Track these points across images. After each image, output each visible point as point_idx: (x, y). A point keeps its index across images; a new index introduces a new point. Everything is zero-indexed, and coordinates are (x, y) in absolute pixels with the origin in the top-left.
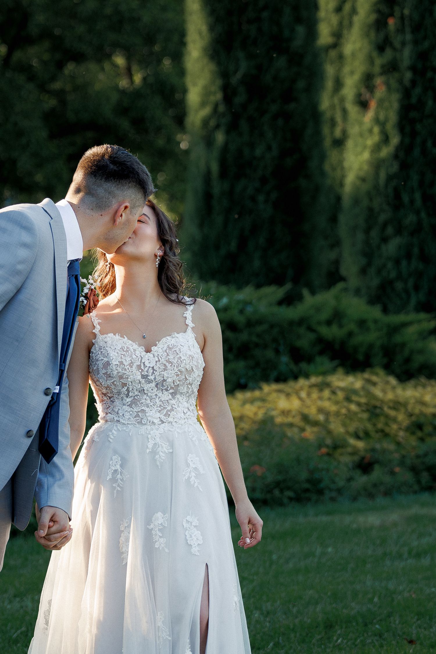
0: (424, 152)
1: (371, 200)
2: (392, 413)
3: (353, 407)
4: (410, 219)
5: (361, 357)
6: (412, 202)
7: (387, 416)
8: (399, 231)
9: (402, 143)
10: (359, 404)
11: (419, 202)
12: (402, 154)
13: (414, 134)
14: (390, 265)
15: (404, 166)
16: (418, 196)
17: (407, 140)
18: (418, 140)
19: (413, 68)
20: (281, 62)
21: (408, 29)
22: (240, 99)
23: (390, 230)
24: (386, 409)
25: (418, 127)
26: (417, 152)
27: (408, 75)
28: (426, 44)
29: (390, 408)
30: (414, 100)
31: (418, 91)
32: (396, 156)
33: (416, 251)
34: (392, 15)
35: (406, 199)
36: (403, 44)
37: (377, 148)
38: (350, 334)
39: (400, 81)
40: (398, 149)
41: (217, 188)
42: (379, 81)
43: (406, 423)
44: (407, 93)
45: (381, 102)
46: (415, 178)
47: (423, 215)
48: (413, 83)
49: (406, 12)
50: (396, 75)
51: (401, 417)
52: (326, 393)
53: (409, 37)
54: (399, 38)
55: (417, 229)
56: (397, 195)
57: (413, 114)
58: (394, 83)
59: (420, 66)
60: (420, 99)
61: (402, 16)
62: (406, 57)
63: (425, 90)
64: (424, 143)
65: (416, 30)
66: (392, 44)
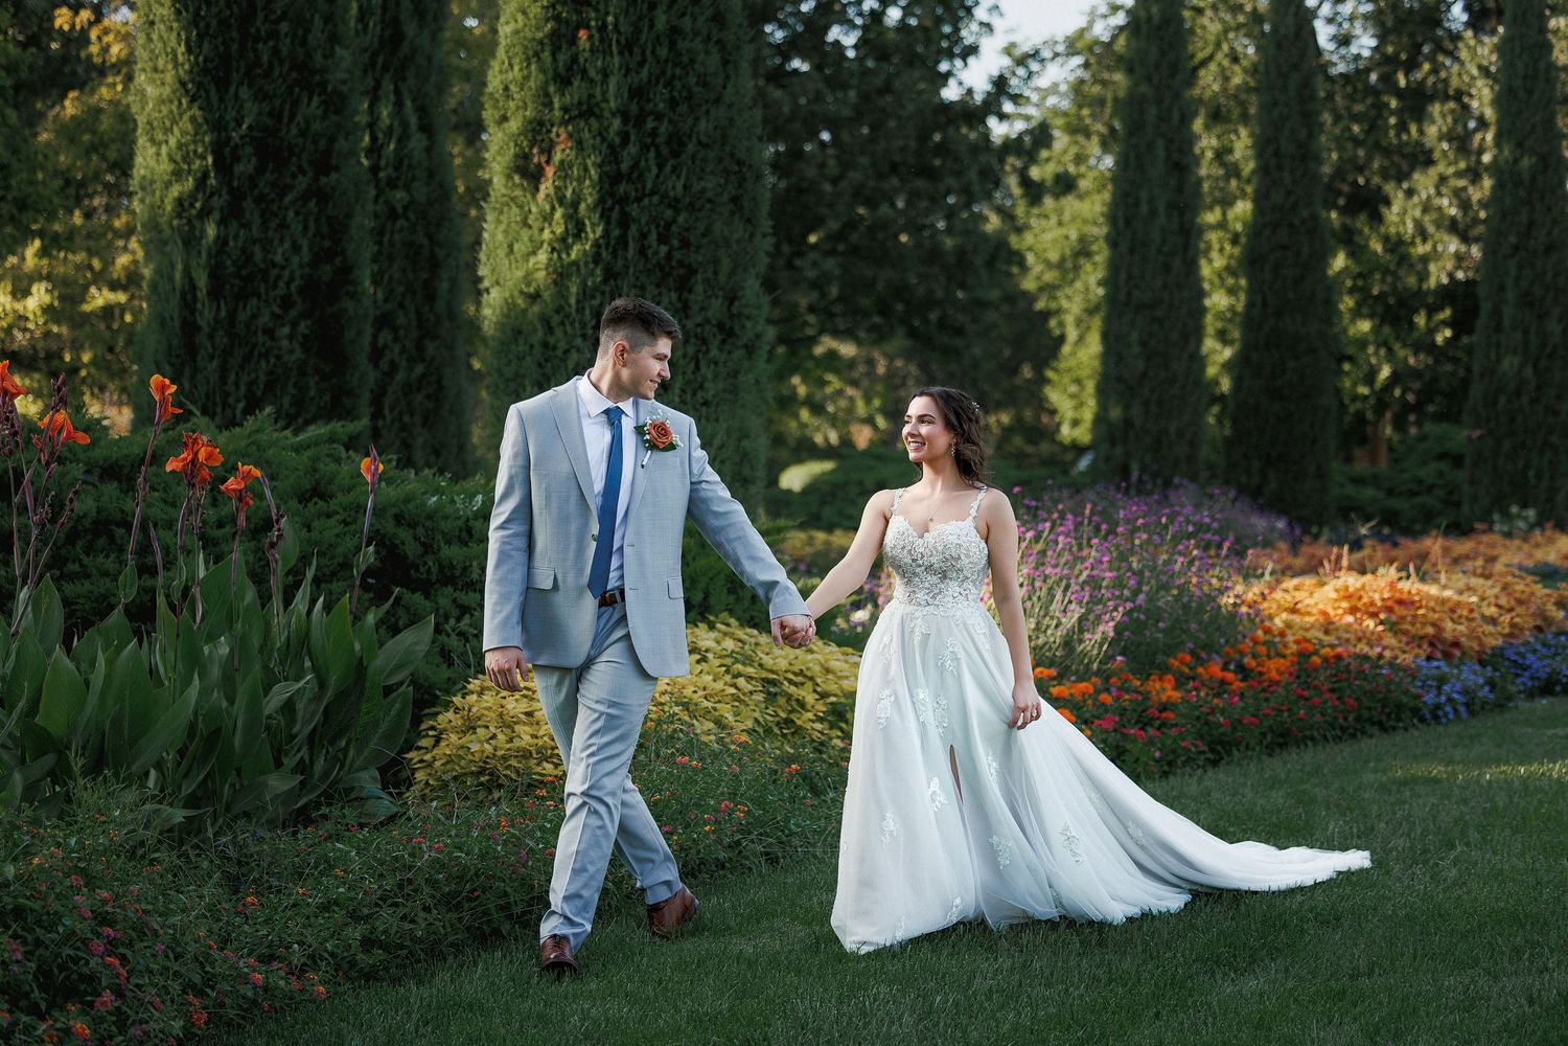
0: (642, 252)
1: (550, 330)
2: (794, 692)
9: (606, 234)
12: (605, 255)
13: (625, 222)
15: (611, 273)
17: (614, 232)
18: (633, 231)
19: (623, 112)
20: (312, 107)
21: (614, 50)
22: (245, 167)
25: (634, 210)
26: (632, 251)
27: (616, 125)
28: (643, 75)
30: (625, 165)
31: (633, 149)
32: (597, 258)
34: (583, 25)
36: (606, 73)
37: (562, 244)
39: (603, 133)
40: (596, 245)
41: (206, 315)
42: (560, 134)
44: (612, 154)
45: (564, 168)
48: (625, 138)
49: (609, 21)
50: (595, 124)
53: (616, 61)
54: (600, 63)
58: (589, 138)
59: (634, 108)
60: (635, 166)
61: (602, 28)
62: (613, 94)
63: (645, 148)
64: (644, 236)
65: (627, 48)
66: (584, 72)
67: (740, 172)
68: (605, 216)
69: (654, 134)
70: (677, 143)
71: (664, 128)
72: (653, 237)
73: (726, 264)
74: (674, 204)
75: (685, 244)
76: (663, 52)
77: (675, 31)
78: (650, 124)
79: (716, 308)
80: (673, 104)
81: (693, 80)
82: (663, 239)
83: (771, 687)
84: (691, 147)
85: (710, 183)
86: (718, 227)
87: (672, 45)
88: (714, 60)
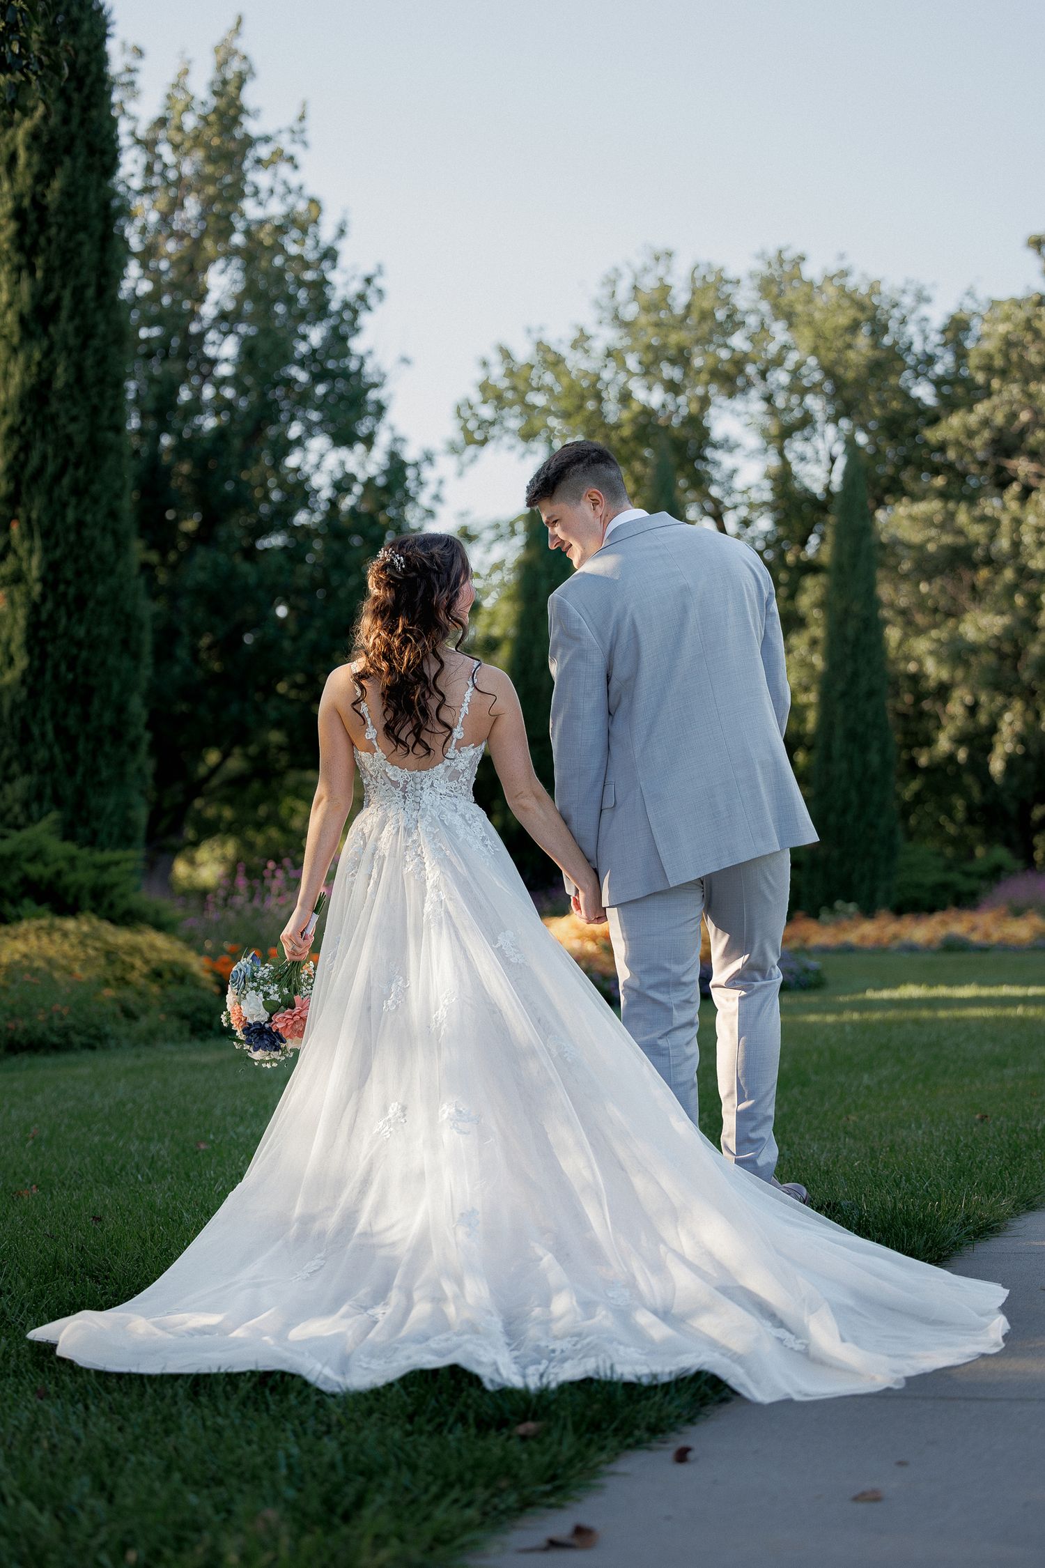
0: (56, 676)
2: (127, 959)
3: (91, 952)
4: (42, 755)
5: (70, 900)
6: (43, 735)
7: (123, 962)
8: (27, 769)
9: (30, 665)
10: (96, 949)
11: (50, 735)
12: (30, 680)
13: (44, 656)
14: (17, 808)
15: (33, 693)
16: (49, 728)
17: (36, 663)
18: (49, 664)
19: (43, 580)
21: (37, 535)
23: (15, 767)
24: (120, 953)
25: (50, 648)
26: (48, 676)
27: (37, 589)
28: (58, 553)
29: (125, 953)
30: (44, 616)
31: (49, 605)
32: (23, 682)
33: (48, 791)
34: (15, 517)
35: (36, 731)
36: (31, 552)
38: (59, 874)
39: (28, 594)
40: (24, 673)
43: (145, 970)
44: (35, 608)
46: (46, 710)
47: (56, 750)
48: (43, 596)
49: (34, 515)
50: (23, 587)
51: (138, 963)
52: (57, 937)
53: (38, 543)
54: (26, 545)
55: (50, 766)
56: (25, 727)
57: (42, 633)
58: (18, 597)
59: (50, 577)
60: (51, 616)
61: (29, 520)
62: (34, 567)
63: (57, 605)
64: (56, 667)
65: (46, 535)
66: (15, 552)
67: (128, 622)
68: (30, 651)
69: (65, 595)
70: (81, 601)
71: (72, 591)
72: (63, 668)
73: (116, 687)
74: (79, 644)
75: (87, 672)
76: (72, 537)
77: (80, 524)
78: (62, 588)
79: (108, 717)
80: (78, 574)
81: (92, 557)
82: (71, 667)
83: (110, 955)
84: (91, 604)
85: (105, 630)
86: (111, 661)
87: (79, 533)
88: (107, 545)
